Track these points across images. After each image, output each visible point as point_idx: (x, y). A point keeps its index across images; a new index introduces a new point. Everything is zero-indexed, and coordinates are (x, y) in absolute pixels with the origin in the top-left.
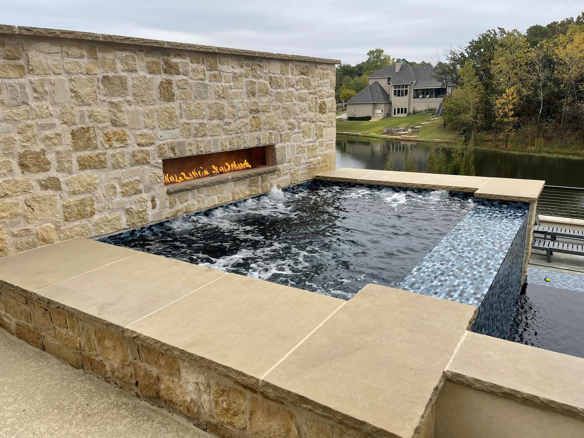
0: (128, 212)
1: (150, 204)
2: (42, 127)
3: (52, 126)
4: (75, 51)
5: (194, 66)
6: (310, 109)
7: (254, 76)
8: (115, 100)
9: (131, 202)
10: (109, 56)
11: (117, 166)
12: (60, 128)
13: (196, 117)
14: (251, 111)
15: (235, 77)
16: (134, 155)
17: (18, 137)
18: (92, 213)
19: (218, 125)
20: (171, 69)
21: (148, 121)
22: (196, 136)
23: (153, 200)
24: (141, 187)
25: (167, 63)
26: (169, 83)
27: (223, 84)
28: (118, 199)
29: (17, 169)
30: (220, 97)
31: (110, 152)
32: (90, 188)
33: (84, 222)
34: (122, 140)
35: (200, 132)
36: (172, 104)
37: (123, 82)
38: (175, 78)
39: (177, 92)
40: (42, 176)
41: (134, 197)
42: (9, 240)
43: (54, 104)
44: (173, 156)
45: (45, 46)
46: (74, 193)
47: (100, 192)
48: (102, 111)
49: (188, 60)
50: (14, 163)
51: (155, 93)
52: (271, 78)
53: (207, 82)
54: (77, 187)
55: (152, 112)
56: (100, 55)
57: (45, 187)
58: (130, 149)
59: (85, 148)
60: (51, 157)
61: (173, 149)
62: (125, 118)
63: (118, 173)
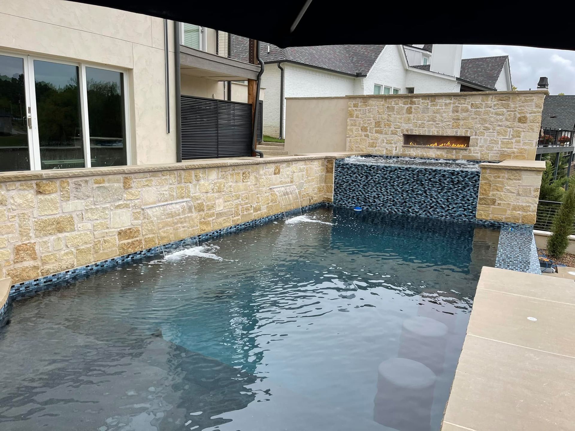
0: (387, 149)
1: (395, 149)
2: (368, 120)
3: (370, 120)
4: (380, 100)
5: (423, 101)
6: (507, 120)
7: (459, 103)
8: (389, 113)
9: (388, 146)
10: (391, 100)
11: (386, 134)
12: (372, 121)
13: (421, 120)
14: (454, 119)
15: (446, 105)
16: (392, 131)
17: (362, 122)
18: (376, 147)
19: (432, 124)
20: (412, 103)
21: (400, 121)
22: (419, 127)
23: (396, 148)
24: (392, 142)
25: (411, 101)
26: (411, 108)
27: (438, 107)
28: (384, 144)
29: (360, 130)
30: (435, 113)
31: (385, 129)
32: (377, 139)
33: (373, 148)
34: (389, 126)
35: (422, 126)
36: (410, 115)
37: (393, 108)
38: (414, 106)
39: (413, 110)
40: (365, 133)
41: (390, 145)
42: (354, 148)
43: (372, 114)
44: (407, 133)
45: (373, 99)
46: (372, 139)
47: (379, 141)
48: (385, 116)
49: (421, 99)
50: (360, 128)
51: (404, 111)
52: (472, 104)
53: (429, 107)
54: (373, 138)
55: (402, 118)
56: (388, 100)
57: (365, 136)
58: (391, 129)
59: (378, 127)
60: (368, 128)
61: (407, 131)
62: (392, 119)
63: (386, 136)
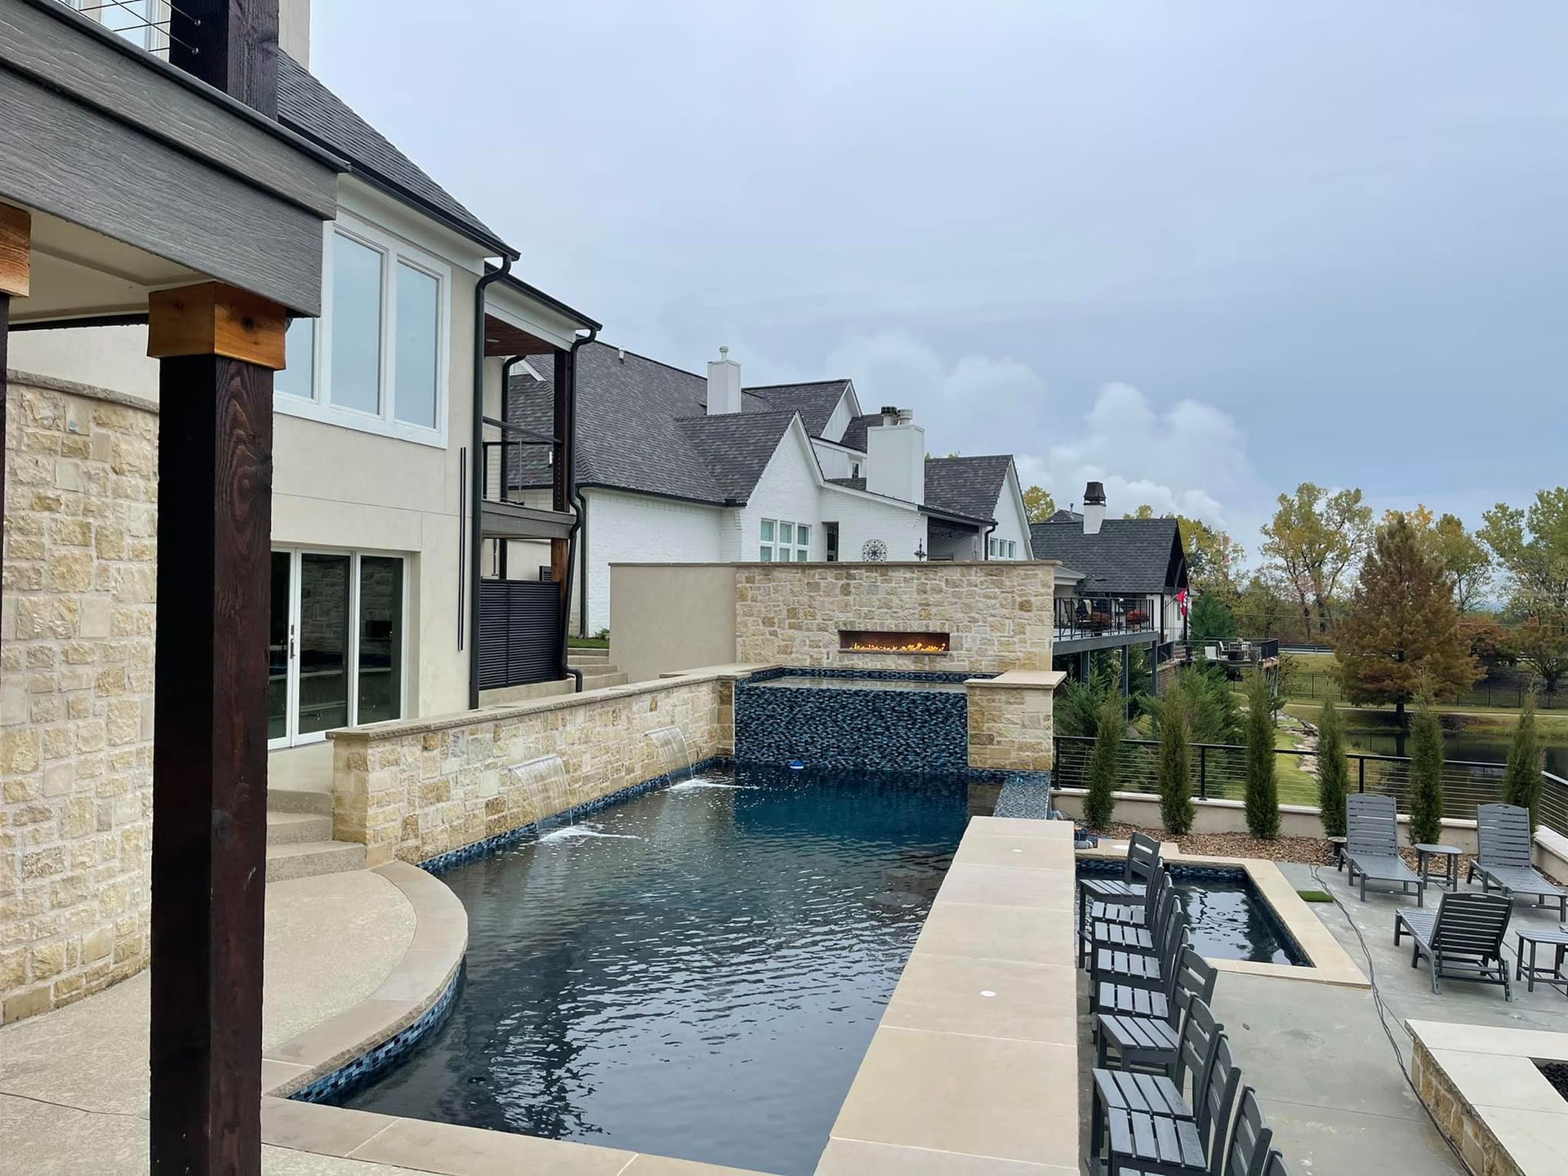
0: (811, 656)
1: (825, 656)
2: (774, 606)
3: (778, 606)
4: (794, 571)
5: (868, 574)
6: (1002, 606)
7: (926, 579)
8: (812, 594)
9: (814, 652)
10: (813, 572)
11: (808, 630)
12: (782, 607)
13: (866, 606)
14: (920, 605)
15: (906, 580)
16: (818, 625)
17: (763, 610)
18: (791, 653)
19: (886, 613)
20: (850, 577)
21: (831, 607)
22: (865, 618)
23: (828, 654)
24: (821, 644)
25: (847, 573)
26: (848, 585)
27: (893, 585)
28: (807, 648)
29: (761, 624)
30: (888, 594)
31: (806, 621)
32: (792, 639)
33: (786, 656)
34: (813, 616)
35: (869, 616)
36: (849, 597)
37: (818, 585)
38: (852, 582)
39: (852, 589)
40: (772, 629)
41: (816, 650)
42: (752, 655)
43: (781, 595)
44: (844, 629)
45: (781, 569)
46: (784, 640)
47: (797, 642)
48: (805, 599)
49: (863, 571)
50: (760, 621)
51: (838, 591)
52: (947, 580)
53: (878, 584)
54: (785, 637)
55: (834, 602)
56: (807, 572)
57: (771, 634)
58: (817, 621)
59: (793, 618)
60: (776, 620)
61: (845, 625)
62: (816, 604)
63: (807, 634)
